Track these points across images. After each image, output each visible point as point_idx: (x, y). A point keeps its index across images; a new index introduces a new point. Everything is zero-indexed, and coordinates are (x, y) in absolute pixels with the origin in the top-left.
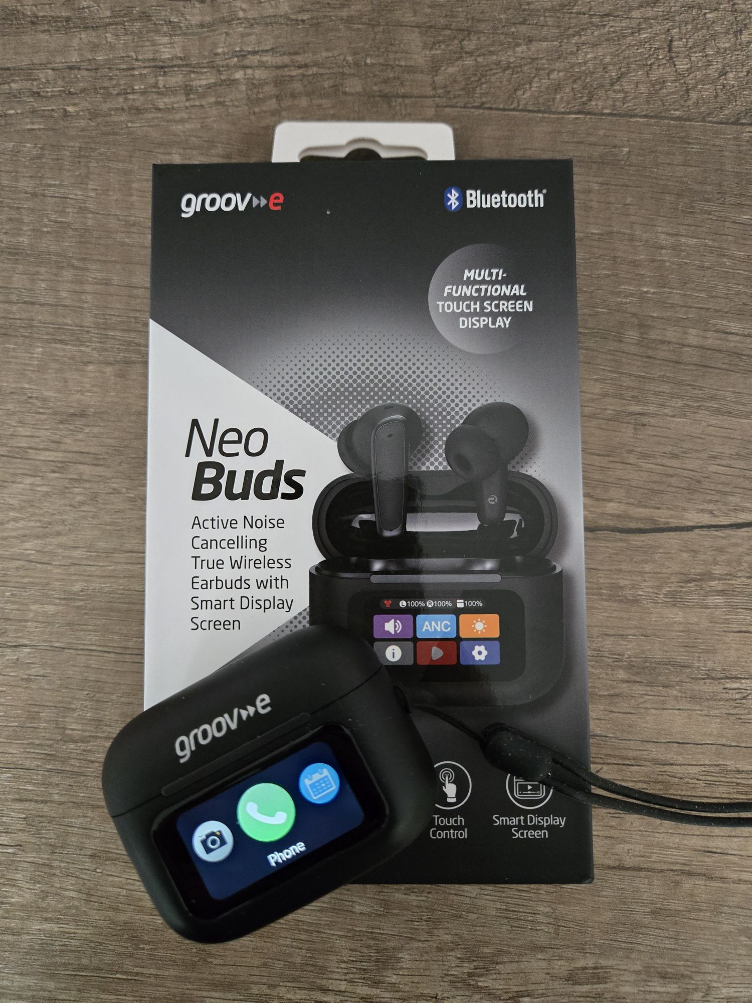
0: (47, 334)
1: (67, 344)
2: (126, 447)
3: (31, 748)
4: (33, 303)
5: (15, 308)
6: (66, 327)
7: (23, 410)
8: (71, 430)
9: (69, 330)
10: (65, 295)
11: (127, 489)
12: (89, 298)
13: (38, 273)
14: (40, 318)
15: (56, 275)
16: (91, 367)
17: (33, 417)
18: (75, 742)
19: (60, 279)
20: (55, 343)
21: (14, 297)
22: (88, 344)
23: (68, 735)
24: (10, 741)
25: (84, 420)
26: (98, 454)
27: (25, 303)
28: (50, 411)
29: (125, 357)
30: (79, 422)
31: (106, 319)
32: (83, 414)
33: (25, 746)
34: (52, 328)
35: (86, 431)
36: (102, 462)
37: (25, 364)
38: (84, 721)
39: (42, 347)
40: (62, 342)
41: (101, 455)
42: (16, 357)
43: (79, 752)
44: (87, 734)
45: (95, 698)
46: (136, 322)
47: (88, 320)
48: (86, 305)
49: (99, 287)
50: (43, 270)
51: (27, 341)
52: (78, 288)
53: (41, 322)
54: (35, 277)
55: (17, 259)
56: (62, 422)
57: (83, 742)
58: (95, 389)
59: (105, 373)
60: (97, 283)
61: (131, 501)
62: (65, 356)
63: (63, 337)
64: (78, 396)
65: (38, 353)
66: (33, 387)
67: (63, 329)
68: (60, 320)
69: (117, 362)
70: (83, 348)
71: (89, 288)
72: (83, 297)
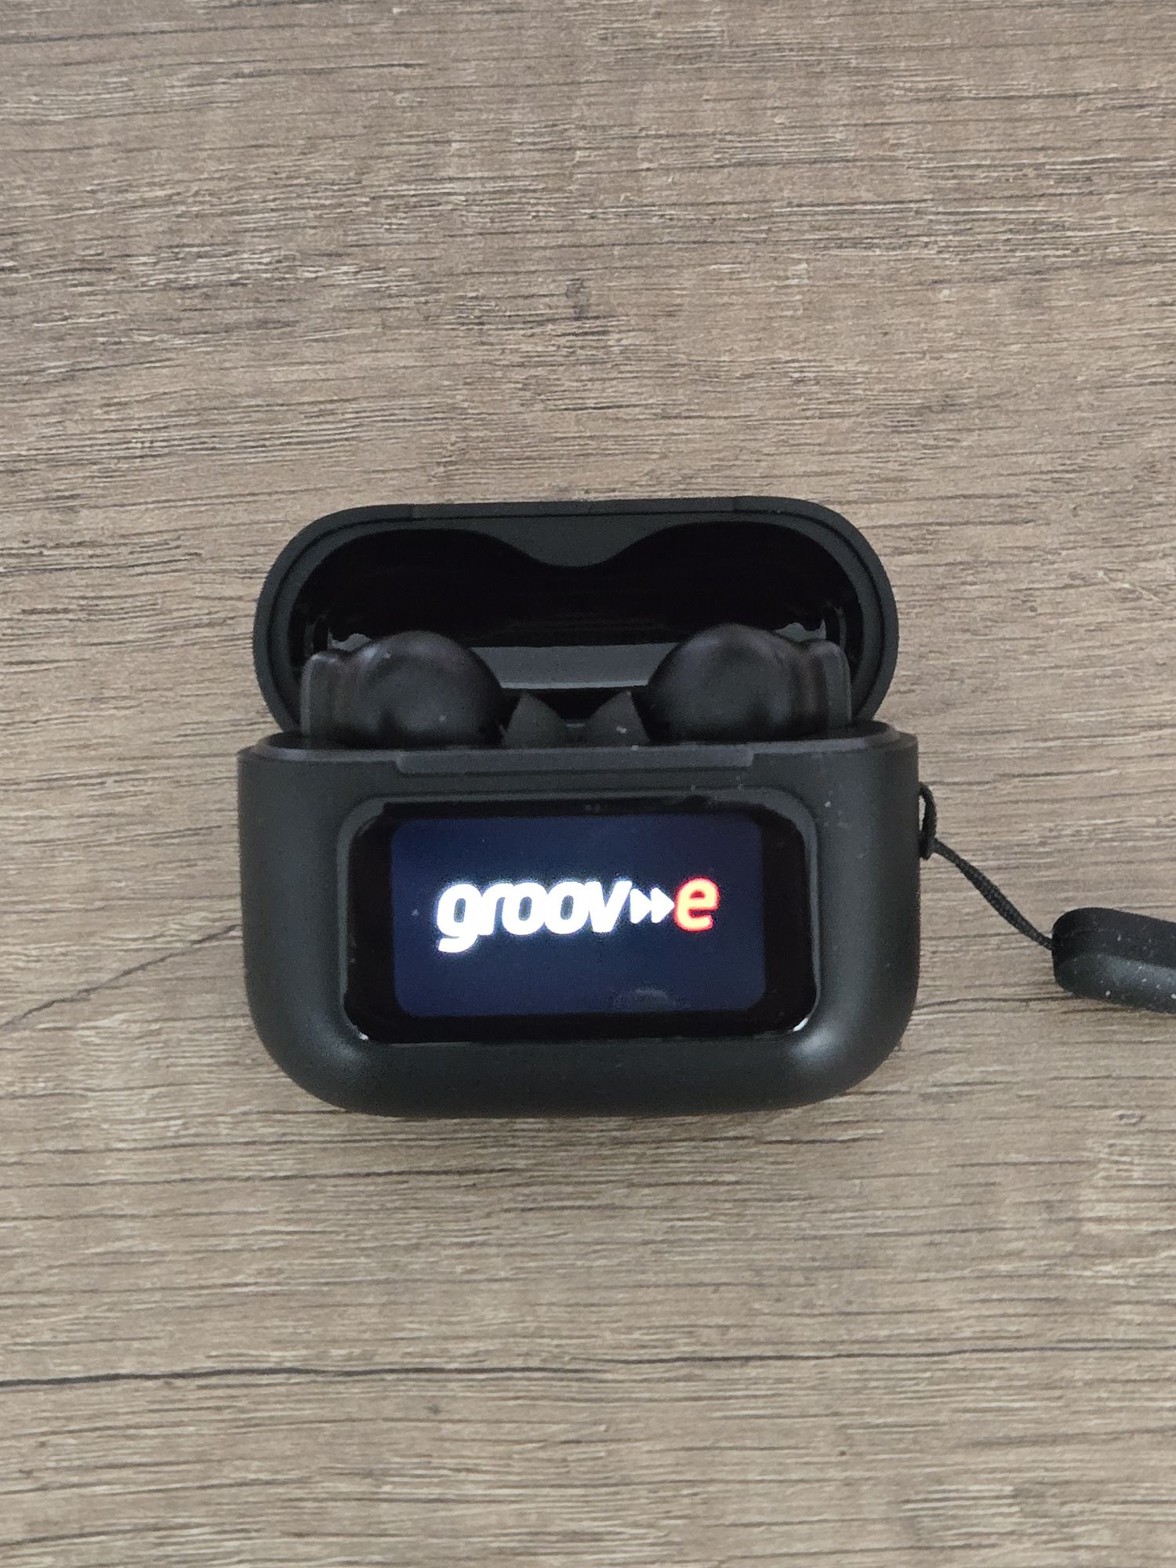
0: (814, 229)
1: (870, 247)
2: (1082, 469)
3: (992, 1289)
4: (762, 164)
5: (716, 179)
6: (857, 207)
7: (787, 412)
8: (925, 447)
9: (865, 212)
10: (839, 136)
11: (1107, 571)
12: (906, 135)
13: (759, 95)
14: (786, 194)
15: (805, 93)
16: (945, 293)
17: (817, 427)
18: (1114, 1255)
19: (820, 100)
20: (840, 247)
21: (708, 155)
22: (926, 239)
23: (1091, 1236)
24: (924, 1276)
25: (955, 420)
26: (1009, 496)
27: (740, 164)
28: (858, 408)
29: (1028, 258)
30: (941, 426)
31: (963, 177)
32: (948, 405)
33: (971, 1285)
34: (824, 214)
35: (965, 444)
36: (1025, 514)
37: (770, 306)
38: (1128, 1193)
39: (807, 261)
40: (856, 243)
41: (1017, 496)
42: (742, 292)
43: (1131, 1282)
44: (1145, 1227)
45: (1143, 1126)
46: (1038, 176)
47: (914, 185)
48: (900, 153)
49: (924, 108)
50: (771, 86)
51: (764, 252)
52: (868, 116)
53: (790, 205)
54: (754, 103)
55: (700, 69)
56: (896, 431)
57: (1138, 1251)
58: (967, 342)
59: (984, 301)
60: (918, 101)
61: (1125, 600)
62: (871, 275)
63: (857, 232)
64: (927, 364)
65: (799, 277)
66: (800, 356)
67: (853, 212)
68: (839, 194)
69: (1011, 272)
70: (914, 251)
71: (899, 114)
72: (887, 135)
